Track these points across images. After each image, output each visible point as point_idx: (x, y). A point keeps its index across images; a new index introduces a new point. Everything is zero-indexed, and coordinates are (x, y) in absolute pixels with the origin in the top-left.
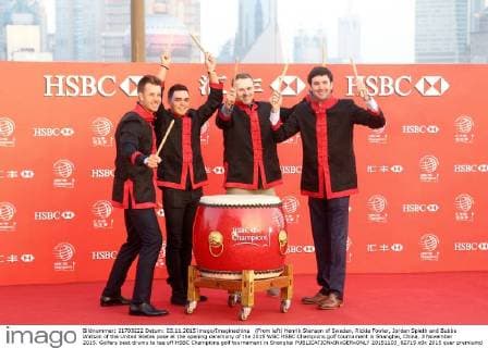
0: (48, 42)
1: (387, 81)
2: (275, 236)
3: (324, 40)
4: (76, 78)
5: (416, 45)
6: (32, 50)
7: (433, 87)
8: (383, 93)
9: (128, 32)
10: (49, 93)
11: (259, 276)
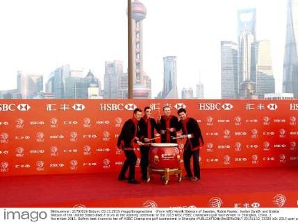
0: (101, 93)
1: (213, 105)
2: (176, 157)
7: (228, 107)
9: (127, 89)
10: (101, 110)
11: (171, 170)
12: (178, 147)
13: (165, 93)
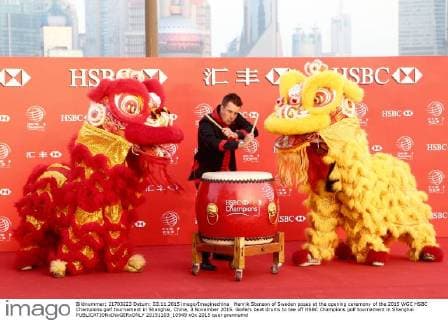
0: (78, 40)
1: (368, 71)
3: (319, 37)
4: (97, 71)
5: (400, 41)
6: (65, 48)
8: (364, 82)
10: (74, 84)
11: (250, 242)
12: (271, 181)
13: (246, 40)
